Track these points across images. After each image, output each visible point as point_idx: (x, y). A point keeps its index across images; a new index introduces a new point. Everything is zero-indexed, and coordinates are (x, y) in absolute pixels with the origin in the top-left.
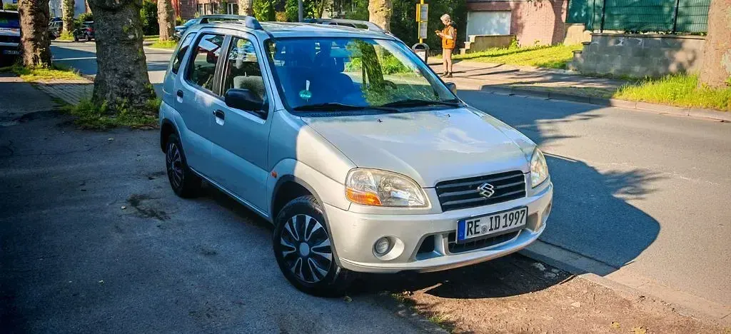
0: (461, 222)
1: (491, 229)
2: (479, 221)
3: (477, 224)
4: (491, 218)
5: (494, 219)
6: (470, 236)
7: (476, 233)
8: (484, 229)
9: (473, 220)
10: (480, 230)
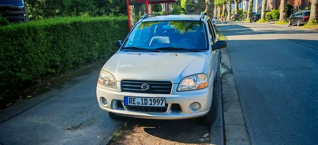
0: (126, 98)
1: (142, 104)
2: (135, 99)
3: (134, 100)
4: (142, 99)
5: (143, 100)
6: (131, 104)
7: (134, 104)
8: (139, 103)
9: (132, 98)
10: (136, 103)
